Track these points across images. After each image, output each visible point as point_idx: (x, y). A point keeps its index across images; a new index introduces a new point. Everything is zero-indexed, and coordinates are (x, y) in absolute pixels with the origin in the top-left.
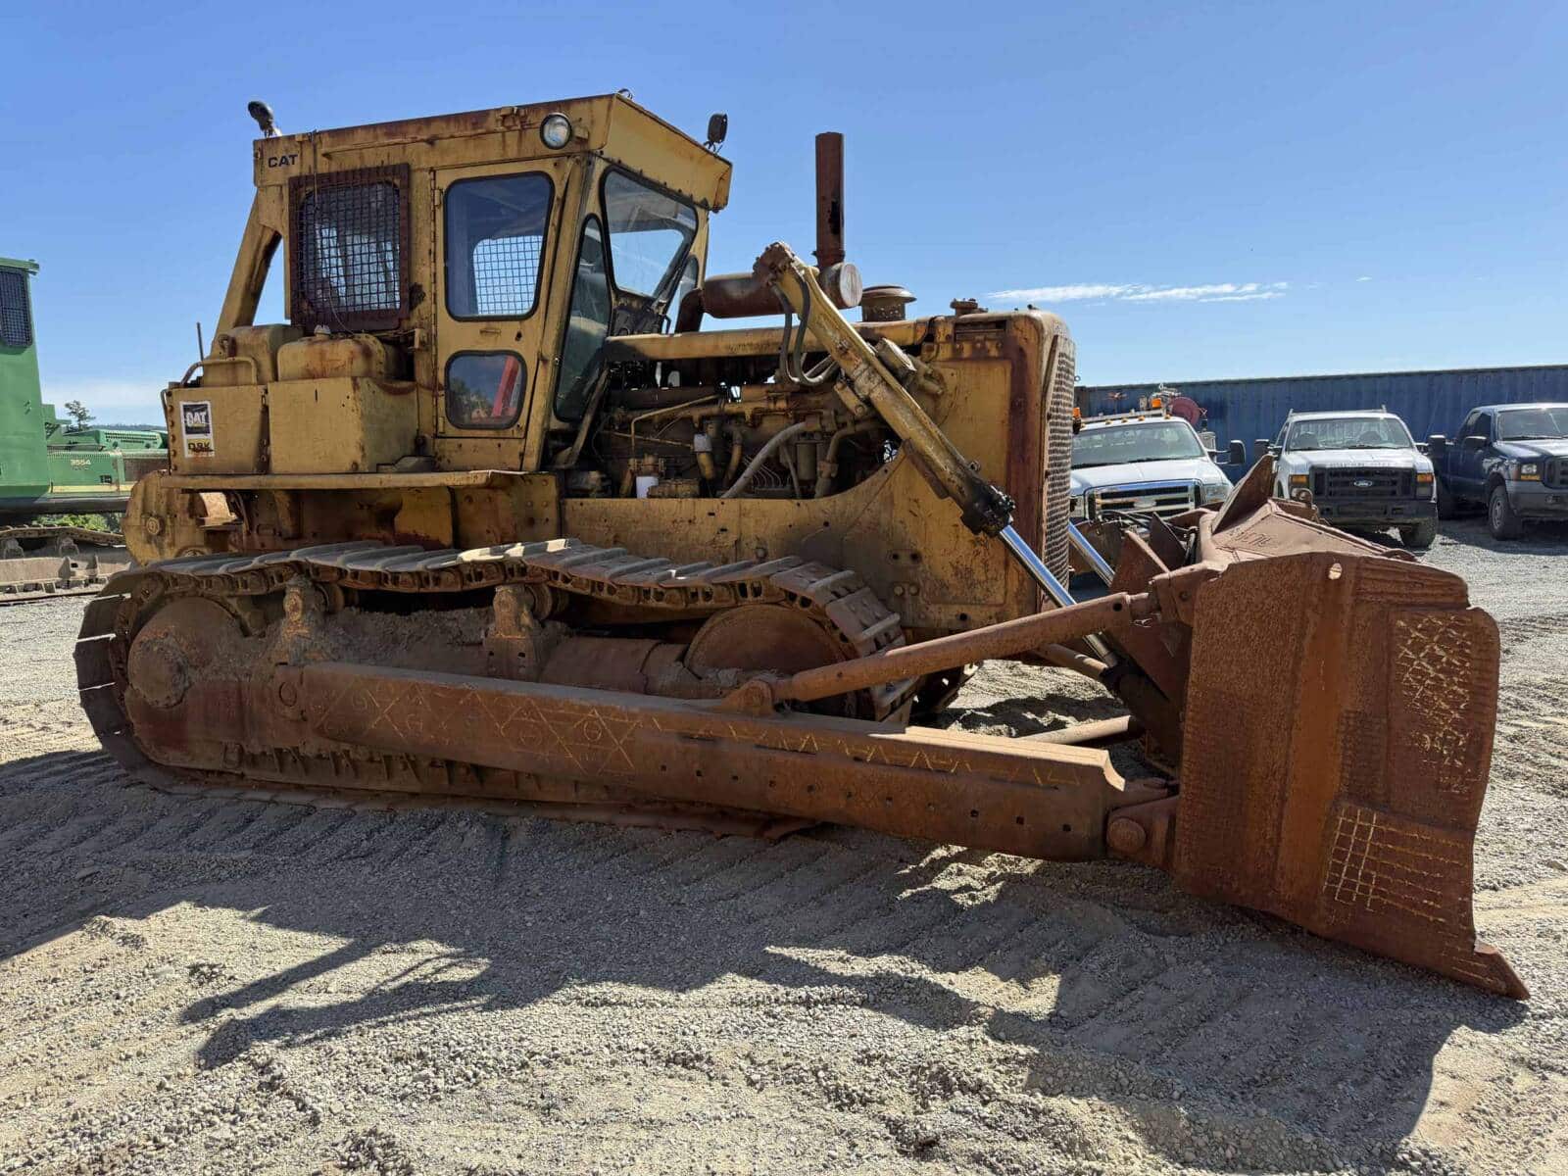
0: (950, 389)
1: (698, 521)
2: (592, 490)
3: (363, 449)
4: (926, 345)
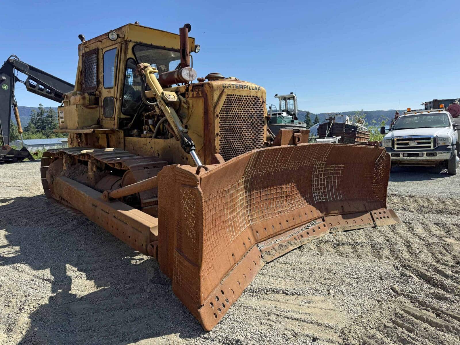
0: (191, 106)
1: (147, 144)
2: (134, 135)
3: (78, 123)
4: (186, 93)
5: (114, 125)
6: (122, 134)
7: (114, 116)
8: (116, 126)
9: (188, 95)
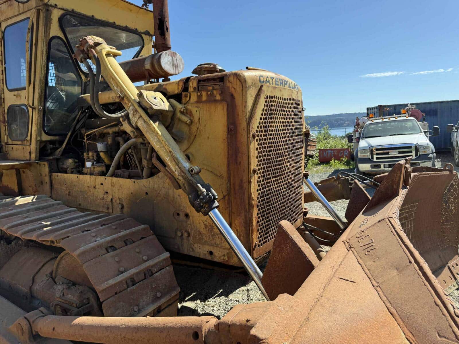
0: (196, 119)
1: (97, 187)
4: (184, 93)
5: (30, 153)
6: (45, 168)
7: (29, 138)
8: (33, 156)
9: (188, 99)
